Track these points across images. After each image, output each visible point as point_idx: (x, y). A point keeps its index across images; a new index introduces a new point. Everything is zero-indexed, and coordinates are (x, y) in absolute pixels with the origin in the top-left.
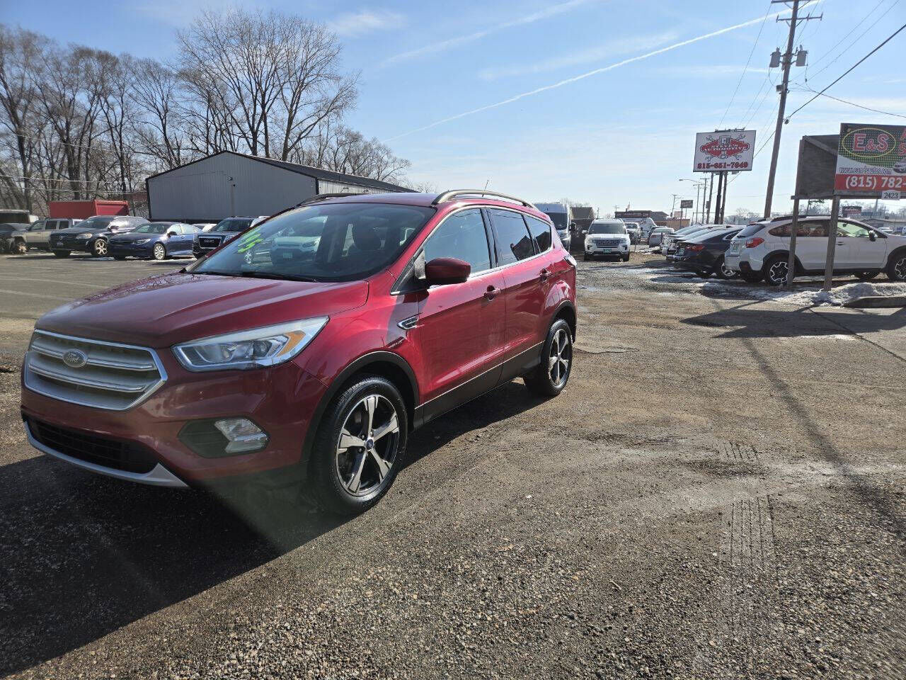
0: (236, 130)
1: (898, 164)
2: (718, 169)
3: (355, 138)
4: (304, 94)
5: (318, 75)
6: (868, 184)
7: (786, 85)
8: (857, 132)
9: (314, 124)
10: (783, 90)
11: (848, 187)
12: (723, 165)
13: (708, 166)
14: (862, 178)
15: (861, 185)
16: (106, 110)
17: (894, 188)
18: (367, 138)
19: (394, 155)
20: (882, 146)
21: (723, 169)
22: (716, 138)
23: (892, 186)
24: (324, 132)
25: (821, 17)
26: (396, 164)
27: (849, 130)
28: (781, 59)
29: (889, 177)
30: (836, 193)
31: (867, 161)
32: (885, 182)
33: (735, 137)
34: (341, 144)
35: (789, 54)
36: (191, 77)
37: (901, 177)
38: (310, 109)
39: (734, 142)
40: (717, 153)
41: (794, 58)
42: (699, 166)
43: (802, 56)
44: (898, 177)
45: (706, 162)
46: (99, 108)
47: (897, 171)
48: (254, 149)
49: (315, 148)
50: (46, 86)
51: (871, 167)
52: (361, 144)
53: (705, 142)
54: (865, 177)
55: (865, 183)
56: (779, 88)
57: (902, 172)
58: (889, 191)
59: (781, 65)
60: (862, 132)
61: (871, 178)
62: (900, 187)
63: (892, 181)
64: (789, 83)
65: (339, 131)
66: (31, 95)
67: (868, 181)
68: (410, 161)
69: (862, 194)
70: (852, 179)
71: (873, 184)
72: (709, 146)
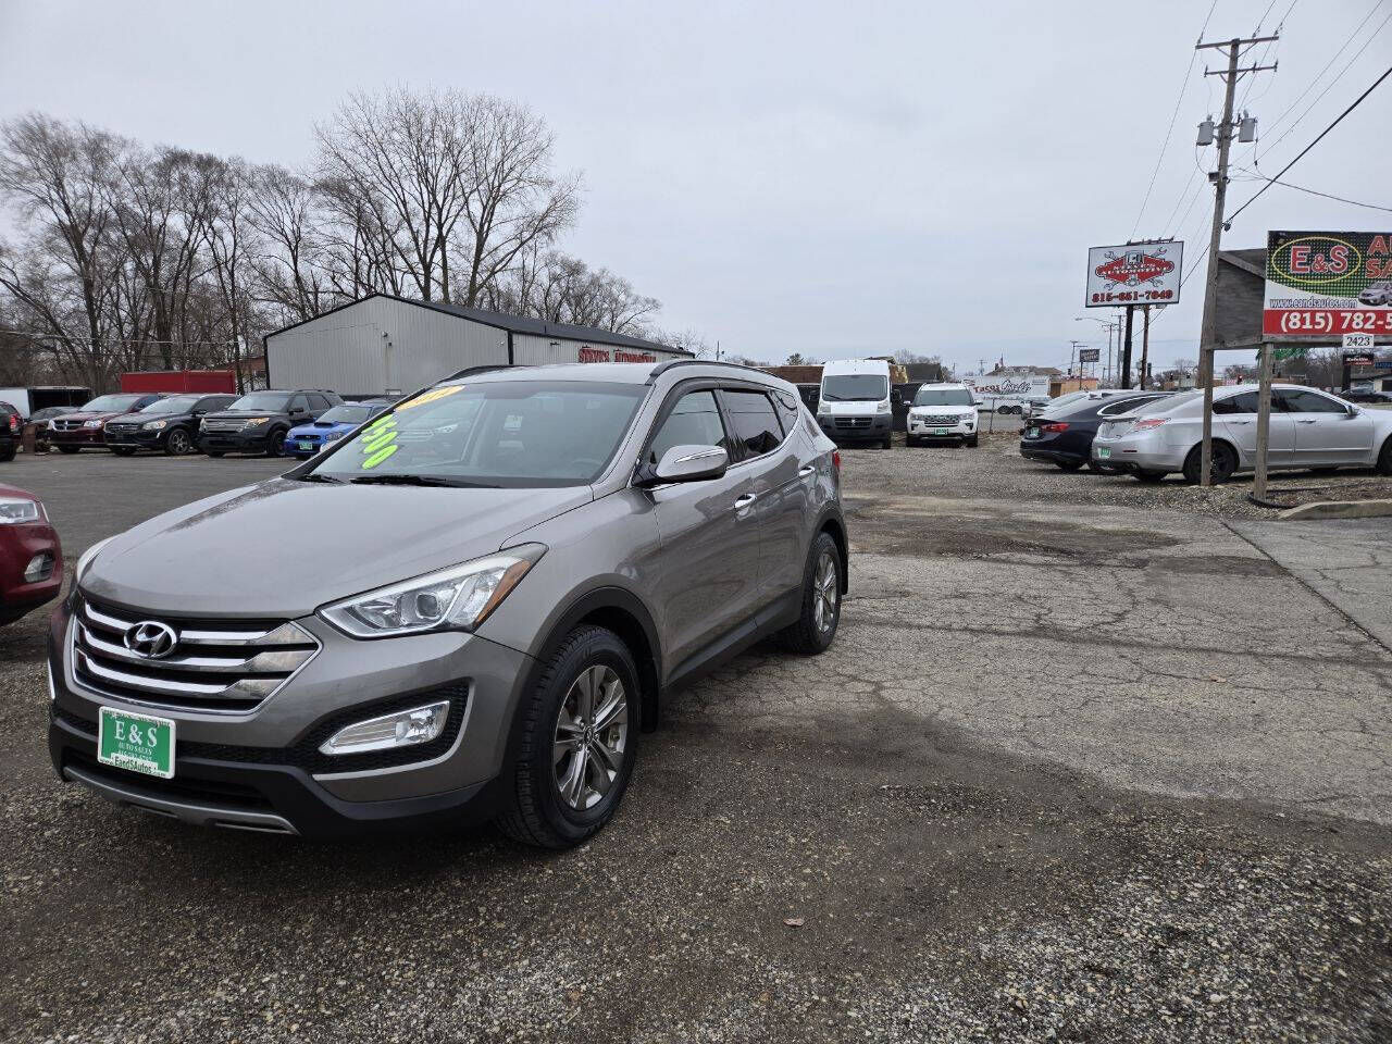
0: (399, 262)
1: (1366, 291)
2: (1126, 302)
3: (575, 269)
4: (499, 207)
5: (519, 180)
7: (1225, 171)
8: (1295, 244)
9: (515, 252)
10: (1219, 179)
11: (1285, 330)
12: (1133, 295)
13: (1109, 297)
14: (1307, 316)
15: (1308, 326)
16: (211, 240)
17: (1362, 330)
18: (593, 268)
19: (635, 292)
20: (1338, 264)
21: (1132, 302)
22: (1119, 254)
24: (530, 263)
25: (1275, 67)
26: (639, 305)
27: (1281, 241)
28: (1216, 133)
29: (1355, 312)
30: (1265, 340)
31: (1315, 289)
32: (1347, 322)
33: (1149, 251)
34: (555, 278)
35: (1227, 123)
36: (334, 189)
37: (1372, 311)
38: (509, 229)
39: (1149, 260)
40: (1122, 278)
41: (1236, 130)
42: (1096, 298)
43: (1248, 125)
44: (1368, 311)
45: (1106, 291)
46: (201, 236)
47: (1366, 302)
48: (426, 290)
49: (517, 287)
50: (125, 208)
51: (1324, 297)
52: (585, 279)
53: (1103, 262)
54: (1313, 314)
55: (1313, 322)
56: (1212, 176)
57: (1374, 305)
58: (1353, 335)
59: (1215, 142)
60: (1304, 242)
61: (1323, 314)
62: (1373, 327)
63: (1358, 319)
64: (1230, 169)
65: (551, 260)
66: (102, 222)
67: (1318, 319)
68: (660, 300)
69: (1309, 339)
70: (1292, 316)
71: (1327, 324)
72: (1109, 267)
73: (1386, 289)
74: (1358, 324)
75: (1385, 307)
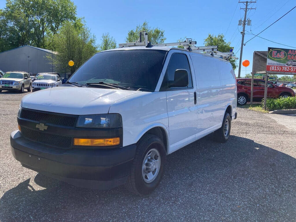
1: (288, 62)
6: (278, 69)
8: (274, 51)
10: (243, 34)
11: (271, 70)
14: (276, 67)
15: (276, 69)
20: (282, 56)
25: (255, 9)
27: (271, 50)
28: (242, 23)
29: (285, 67)
30: (267, 72)
31: (276, 61)
32: (284, 69)
35: (245, 21)
41: (247, 23)
43: (249, 21)
44: (288, 67)
47: (287, 65)
51: (279, 63)
55: (277, 69)
56: (241, 33)
57: (289, 65)
58: (285, 72)
59: (242, 25)
62: (288, 70)
64: (245, 31)
67: (278, 68)
69: (276, 73)
71: (279, 69)
73: (291, 62)
74: (286, 70)
75: (291, 66)
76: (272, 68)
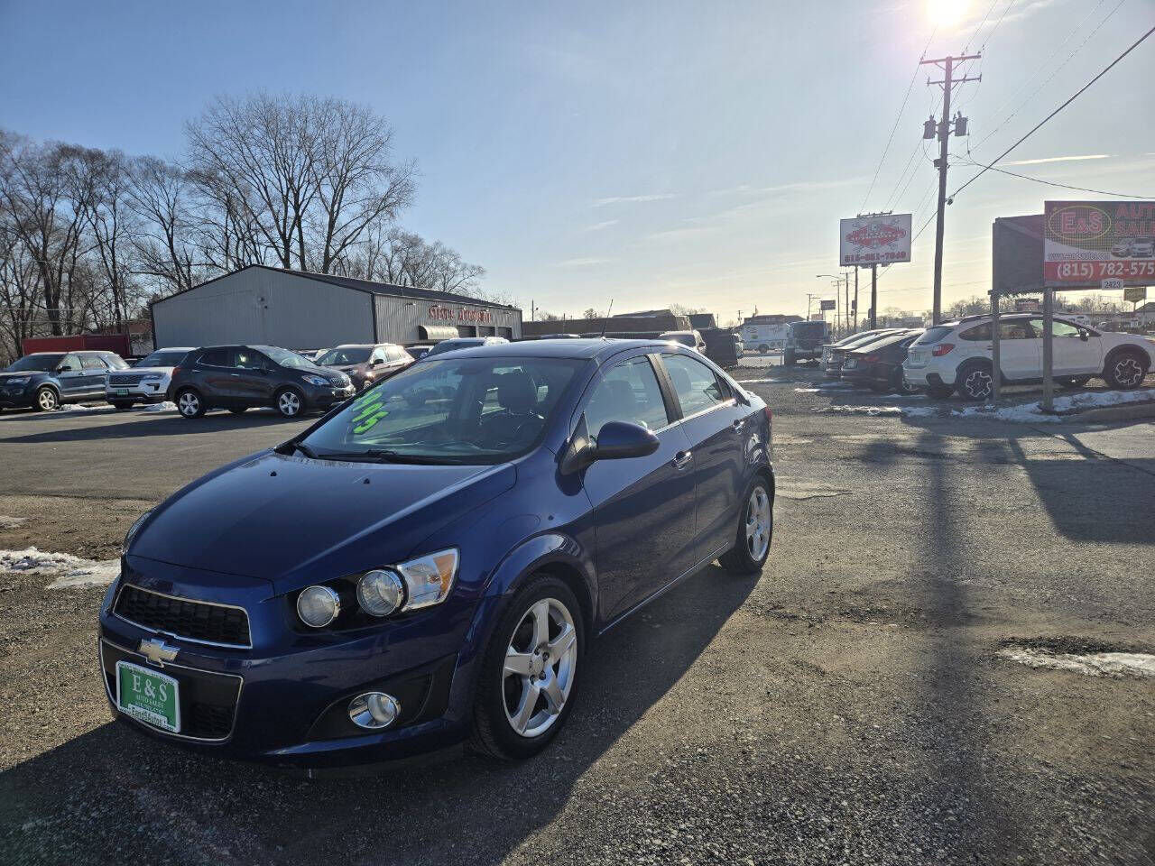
0: (262, 238)
1: (1117, 246)
2: (870, 261)
3: (413, 242)
4: (348, 192)
5: (365, 167)
6: (1084, 272)
7: (946, 159)
8: (1064, 211)
9: (362, 227)
10: (942, 164)
11: (1060, 276)
12: (875, 255)
13: (858, 258)
14: (1075, 265)
15: (1076, 274)
16: (94, 222)
17: (1114, 276)
18: (428, 242)
19: (462, 260)
20: (1095, 226)
21: (876, 261)
22: (864, 224)
23: (1112, 274)
24: (375, 236)
26: (467, 272)
27: (1055, 209)
28: (937, 129)
29: (1108, 263)
30: (1046, 284)
31: (1077, 245)
32: (1104, 270)
33: (886, 223)
34: (396, 250)
35: (945, 123)
37: (1122, 262)
38: (356, 209)
39: (888, 229)
40: (867, 243)
41: (952, 127)
42: (847, 259)
43: (962, 124)
44: (1117, 262)
45: (855, 253)
46: (85, 219)
47: (1116, 255)
48: (286, 261)
49: (365, 257)
50: (17, 195)
51: (1087, 251)
52: (421, 250)
53: (850, 231)
54: (1079, 264)
55: (1080, 271)
56: (937, 163)
57: (1122, 257)
58: (1109, 280)
59: (936, 136)
60: (1071, 210)
62: (1122, 273)
63: (1111, 267)
64: (948, 157)
65: (393, 236)
67: (1083, 269)
68: (484, 267)
69: (1078, 284)
70: (1064, 267)
71: (1089, 272)
72: (856, 234)
73: (1130, 244)
74: (1111, 272)
75: (1129, 258)
76: (1062, 269)
